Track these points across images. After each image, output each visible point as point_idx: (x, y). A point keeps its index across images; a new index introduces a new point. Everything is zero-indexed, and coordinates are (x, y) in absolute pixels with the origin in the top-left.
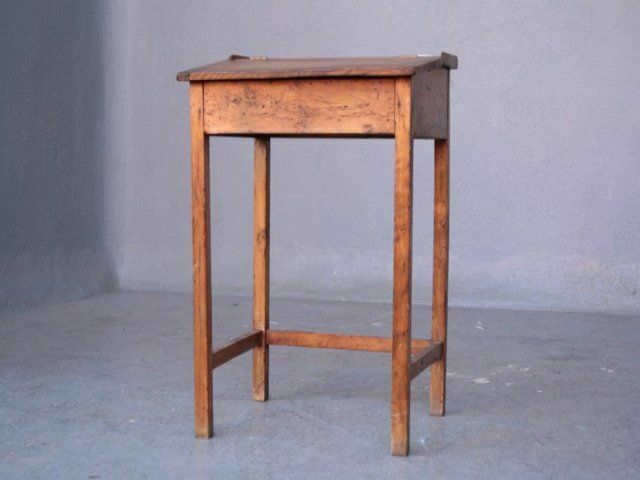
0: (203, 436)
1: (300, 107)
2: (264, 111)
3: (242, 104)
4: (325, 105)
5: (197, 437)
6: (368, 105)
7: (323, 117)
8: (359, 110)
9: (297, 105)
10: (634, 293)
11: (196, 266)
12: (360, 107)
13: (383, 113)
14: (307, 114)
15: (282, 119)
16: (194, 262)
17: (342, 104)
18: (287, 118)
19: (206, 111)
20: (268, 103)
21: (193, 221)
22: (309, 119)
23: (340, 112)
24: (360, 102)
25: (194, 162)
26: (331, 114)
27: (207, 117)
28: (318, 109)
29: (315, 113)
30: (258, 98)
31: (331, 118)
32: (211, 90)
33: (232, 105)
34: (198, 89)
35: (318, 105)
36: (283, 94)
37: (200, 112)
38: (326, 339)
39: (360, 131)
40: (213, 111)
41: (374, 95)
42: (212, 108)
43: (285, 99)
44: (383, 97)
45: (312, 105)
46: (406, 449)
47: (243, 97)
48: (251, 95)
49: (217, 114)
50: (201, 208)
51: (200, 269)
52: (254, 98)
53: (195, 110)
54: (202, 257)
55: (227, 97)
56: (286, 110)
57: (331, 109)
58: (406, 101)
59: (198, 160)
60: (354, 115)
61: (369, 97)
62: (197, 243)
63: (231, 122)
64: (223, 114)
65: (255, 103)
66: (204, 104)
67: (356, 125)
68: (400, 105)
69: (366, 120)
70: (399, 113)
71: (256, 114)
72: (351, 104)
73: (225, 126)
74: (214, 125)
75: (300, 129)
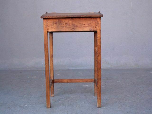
1: (73, 25)
2: (63, 26)
3: (58, 24)
5: (47, 108)
6: (90, 24)
7: (79, 27)
8: (88, 25)
9: (72, 24)
10: (109, 64)
12: (88, 24)
13: (94, 26)
14: (75, 26)
15: (68, 27)
16: (45, 64)
17: (84, 24)
18: (70, 27)
19: (48, 26)
20: (64, 24)
21: (45, 54)
22: (75, 28)
23: (83, 26)
24: (88, 23)
26: (81, 26)
27: (48, 28)
29: (77, 26)
30: (62, 22)
31: (81, 27)
32: (49, 21)
33: (55, 24)
34: (46, 20)
35: (78, 24)
36: (68, 21)
37: (46, 26)
38: (69, 80)
39: (89, 30)
40: (50, 26)
41: (92, 22)
42: (49, 25)
43: (69, 23)
44: (94, 22)
45: (76, 24)
46: (100, 106)
47: (58, 22)
48: (60, 22)
49: (51, 27)
50: (47, 51)
51: (47, 66)
52: (61, 22)
53: (45, 26)
54: (48, 63)
55: (53, 22)
56: (69, 25)
57: (81, 25)
58: (100, 23)
59: (46, 38)
60: (87, 26)
61: (90, 22)
62: (46, 60)
63: (55, 29)
64: (52, 27)
65: (61, 24)
66: (47, 24)
67: (87, 29)
68: (98, 24)
69: (90, 28)
70: (98, 26)
71: (61, 27)
72: (86, 24)
73: (53, 30)
74: (50, 29)
75: (73, 30)
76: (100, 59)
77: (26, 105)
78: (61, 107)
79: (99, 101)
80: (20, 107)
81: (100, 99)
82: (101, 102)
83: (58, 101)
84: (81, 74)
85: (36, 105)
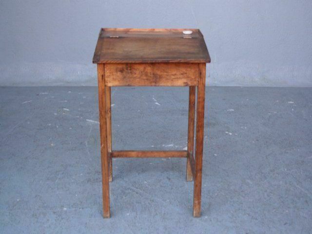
0: (107, 217)
1: (153, 74)
2: (135, 76)
3: (124, 73)
4: (165, 73)
5: (104, 218)
6: (186, 73)
7: (164, 79)
8: (181, 76)
11: (103, 146)
12: (182, 74)
13: (193, 77)
14: (157, 77)
15: (144, 79)
16: (101, 144)
17: (174, 73)
18: (147, 79)
19: (106, 76)
20: (137, 72)
23: (173, 77)
24: (182, 72)
25: (100, 100)
26: (168, 77)
27: (106, 79)
28: (162, 75)
29: (161, 77)
31: (168, 79)
32: (109, 66)
33: (119, 73)
34: (102, 66)
35: (162, 73)
36: (145, 68)
37: (102, 76)
38: (140, 153)
40: (110, 76)
41: (189, 69)
42: (109, 74)
43: (146, 71)
44: (193, 71)
45: (159, 73)
46: (200, 215)
47: (125, 69)
48: (129, 69)
49: (112, 77)
50: (104, 120)
51: (104, 147)
52: (131, 70)
53: (100, 75)
54: (105, 142)
55: (116, 69)
56: (146, 75)
57: (167, 75)
58: (204, 72)
59: (102, 98)
60: (180, 78)
61: (186, 70)
62: (103, 136)
63: (119, 81)
64: (114, 77)
65: (131, 72)
66: (104, 72)
67: (180, 82)
68: (201, 73)
69: (185, 80)
70: (201, 77)
71: (132, 77)
72: (178, 73)
73: (116, 83)
74: (110, 82)
75: (153, 84)
76: (201, 137)
77: (65, 209)
78: (128, 214)
79: (197, 207)
80: (54, 213)
81: (199, 203)
82: (200, 208)
83: (122, 198)
84: (157, 103)
85: (83, 208)
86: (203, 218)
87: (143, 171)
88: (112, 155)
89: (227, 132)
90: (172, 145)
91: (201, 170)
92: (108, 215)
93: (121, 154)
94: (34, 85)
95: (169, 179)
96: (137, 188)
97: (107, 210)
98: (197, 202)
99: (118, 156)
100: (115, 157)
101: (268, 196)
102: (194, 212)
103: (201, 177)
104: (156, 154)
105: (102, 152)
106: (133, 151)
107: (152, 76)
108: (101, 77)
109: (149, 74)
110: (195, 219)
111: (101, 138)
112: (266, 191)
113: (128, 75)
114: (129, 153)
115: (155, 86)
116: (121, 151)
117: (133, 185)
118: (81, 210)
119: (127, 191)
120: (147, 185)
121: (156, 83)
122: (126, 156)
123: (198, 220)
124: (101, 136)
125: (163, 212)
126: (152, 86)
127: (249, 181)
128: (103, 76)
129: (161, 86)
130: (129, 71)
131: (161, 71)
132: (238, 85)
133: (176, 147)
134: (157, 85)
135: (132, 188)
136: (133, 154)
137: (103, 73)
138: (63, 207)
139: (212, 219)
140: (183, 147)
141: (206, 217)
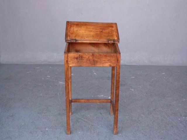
0: (69, 134)
2: (84, 61)
3: (78, 60)
4: (100, 60)
5: (67, 134)
6: (110, 60)
7: (99, 63)
8: (108, 61)
12: (108, 60)
13: (114, 62)
15: (89, 63)
17: (104, 60)
18: (90, 63)
19: (69, 61)
20: (85, 59)
21: (66, 87)
23: (103, 62)
27: (69, 62)
29: (97, 62)
31: (101, 63)
33: (75, 59)
38: (86, 100)
44: (114, 59)
46: (117, 133)
48: (80, 57)
49: (71, 62)
51: (67, 98)
52: (82, 58)
53: (66, 60)
54: (68, 95)
56: (90, 61)
57: (101, 61)
58: (119, 59)
59: (67, 72)
60: (107, 62)
61: (110, 58)
62: (67, 92)
63: (75, 64)
64: (73, 62)
67: (107, 65)
68: (118, 60)
69: (110, 64)
70: (118, 62)
71: (82, 62)
72: (106, 60)
73: (74, 65)
74: (71, 64)
75: (93, 65)
76: (118, 92)
78: (80, 133)
79: (116, 129)
81: (117, 127)
82: (117, 130)
83: (76, 124)
84: (95, 74)
85: (56, 129)
86: (118, 134)
87: (88, 109)
88: (71, 101)
89: (131, 89)
90: (103, 96)
91: (118, 110)
92: (69, 133)
93: (76, 101)
94: (32, 64)
95: (101, 114)
96: (84, 118)
97: (69, 130)
98: (115, 126)
99: (75, 102)
100: (73, 102)
101: (153, 123)
102: (114, 132)
103: (118, 114)
104: (94, 101)
105: (66, 100)
106: (83, 99)
107: (93, 61)
108: (66, 62)
109: (91, 60)
110: (114, 136)
111: (66, 93)
112: (151, 121)
113: (80, 61)
114: (81, 100)
115: (94, 66)
116: (76, 99)
117: (82, 117)
118: (55, 130)
119: (79, 120)
120: (90, 117)
121: (94, 65)
122: (79, 102)
123: (116, 136)
124: (66, 92)
125: (98, 131)
126: (92, 66)
127: (142, 115)
128: (67, 61)
129: (97, 66)
130: (81, 59)
131: (97, 59)
132: (136, 64)
133: (105, 96)
134: (95, 66)
135: (82, 118)
136: (83, 101)
137: (67, 60)
138: (46, 128)
139: (123, 136)
140: (108, 97)
141: (120, 134)
